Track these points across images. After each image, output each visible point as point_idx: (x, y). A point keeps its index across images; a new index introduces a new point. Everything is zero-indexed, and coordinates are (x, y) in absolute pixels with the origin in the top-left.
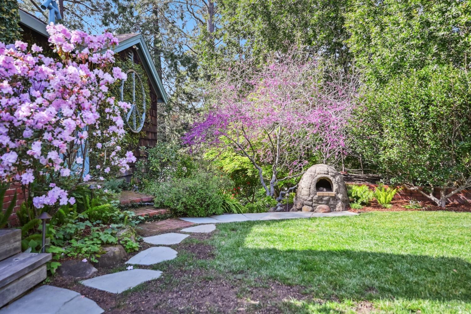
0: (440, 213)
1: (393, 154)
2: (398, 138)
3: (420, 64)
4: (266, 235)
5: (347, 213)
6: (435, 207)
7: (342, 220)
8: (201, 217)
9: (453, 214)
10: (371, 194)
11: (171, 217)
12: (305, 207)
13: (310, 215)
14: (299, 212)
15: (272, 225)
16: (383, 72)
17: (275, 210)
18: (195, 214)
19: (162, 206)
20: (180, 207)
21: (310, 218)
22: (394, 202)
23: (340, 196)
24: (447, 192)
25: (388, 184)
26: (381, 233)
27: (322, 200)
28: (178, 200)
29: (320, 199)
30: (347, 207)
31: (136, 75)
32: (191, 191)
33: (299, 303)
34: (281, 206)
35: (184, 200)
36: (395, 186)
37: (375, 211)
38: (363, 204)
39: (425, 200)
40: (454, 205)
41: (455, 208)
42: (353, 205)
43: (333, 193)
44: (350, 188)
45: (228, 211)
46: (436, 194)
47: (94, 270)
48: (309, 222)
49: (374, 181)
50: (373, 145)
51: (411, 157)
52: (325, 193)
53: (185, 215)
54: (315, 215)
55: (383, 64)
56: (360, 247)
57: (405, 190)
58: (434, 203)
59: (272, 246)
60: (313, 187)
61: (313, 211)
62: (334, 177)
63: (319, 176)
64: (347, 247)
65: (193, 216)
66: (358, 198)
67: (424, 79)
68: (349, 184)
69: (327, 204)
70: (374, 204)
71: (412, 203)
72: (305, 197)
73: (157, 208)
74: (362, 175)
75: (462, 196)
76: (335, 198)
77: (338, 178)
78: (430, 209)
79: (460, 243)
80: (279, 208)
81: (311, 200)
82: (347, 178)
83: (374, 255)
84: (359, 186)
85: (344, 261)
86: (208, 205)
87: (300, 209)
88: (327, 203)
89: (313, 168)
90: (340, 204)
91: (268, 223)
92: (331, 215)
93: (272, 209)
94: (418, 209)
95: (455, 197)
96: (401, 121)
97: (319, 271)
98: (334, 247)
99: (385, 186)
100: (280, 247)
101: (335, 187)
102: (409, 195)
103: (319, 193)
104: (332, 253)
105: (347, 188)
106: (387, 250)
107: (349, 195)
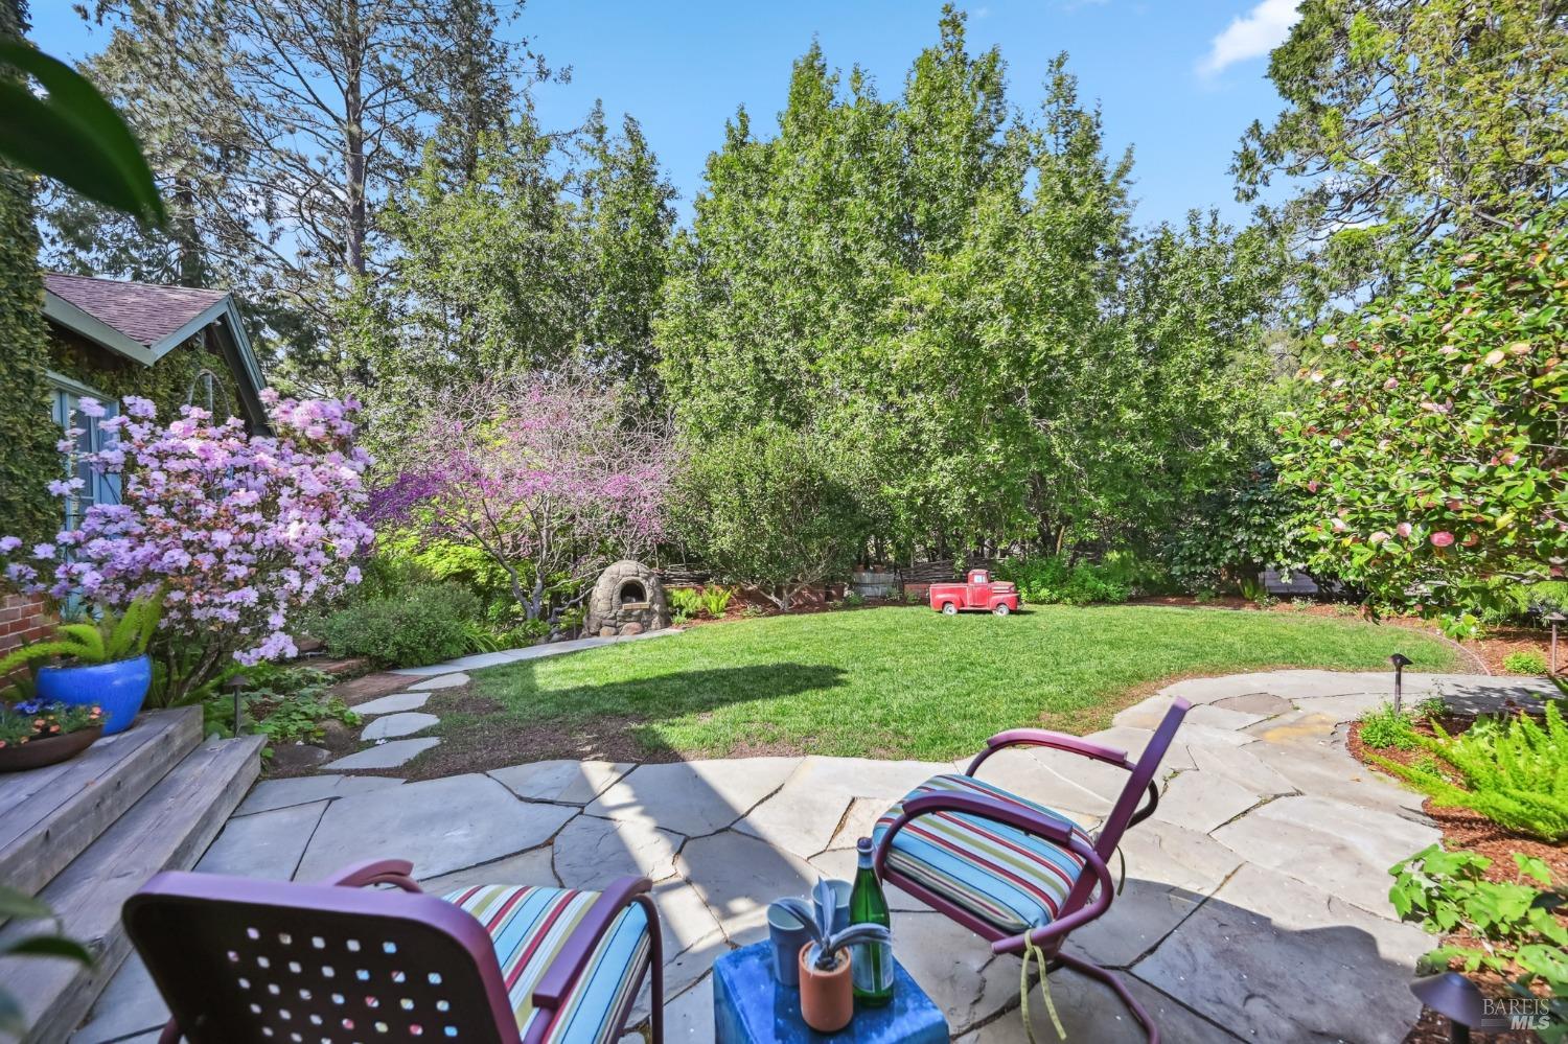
0: (782, 618)
1: (725, 543)
2: (731, 520)
3: (755, 420)
4: (564, 672)
5: (669, 631)
6: (778, 611)
7: (663, 641)
8: (427, 665)
9: (796, 618)
10: (699, 600)
11: (371, 673)
12: (604, 630)
13: (614, 639)
14: (595, 638)
15: (563, 661)
16: (709, 424)
17: (549, 640)
18: (416, 661)
19: (351, 653)
20: (390, 652)
21: (616, 644)
22: (729, 609)
23: (656, 607)
24: (790, 589)
25: (719, 583)
26: (714, 650)
27: (630, 615)
28: (385, 640)
29: (628, 614)
30: (667, 623)
31: (214, 381)
32: (409, 622)
33: (642, 727)
34: (559, 632)
35: (398, 638)
36: (727, 588)
37: (705, 624)
38: (688, 615)
39: (765, 602)
40: (799, 606)
41: (799, 610)
42: (676, 619)
43: (646, 604)
44: (670, 594)
45: (472, 650)
46: (779, 594)
47: (326, 752)
48: (617, 650)
49: (701, 580)
50: (699, 528)
51: (748, 547)
52: (634, 605)
53: (396, 665)
54: (621, 639)
55: (710, 414)
56: (693, 667)
57: (742, 591)
58: (776, 606)
59: (581, 685)
60: (616, 598)
61: (617, 634)
62: (647, 579)
63: (624, 580)
64: (678, 670)
65: (412, 665)
66: (681, 608)
67: (761, 440)
68: (667, 586)
69: (638, 621)
70: (704, 615)
71: (750, 609)
72: (605, 614)
73: (339, 660)
74: (684, 572)
75: (806, 593)
76: (649, 611)
77: (652, 580)
78: (771, 615)
79: (796, 648)
80: (556, 636)
81: (614, 618)
82: (664, 580)
83: (710, 673)
84: (682, 589)
85: (678, 684)
86: (441, 643)
87: (597, 634)
88: (639, 619)
89: (613, 568)
90: (656, 619)
91: (556, 658)
92: (645, 636)
93: (542, 639)
94: (758, 615)
95: (799, 594)
96: (734, 498)
97: (654, 697)
98: (663, 672)
99: (716, 588)
100: (592, 682)
101: (649, 594)
102: (745, 596)
103: (626, 606)
104: (662, 679)
105: (665, 594)
106: (724, 666)
107: (669, 604)
